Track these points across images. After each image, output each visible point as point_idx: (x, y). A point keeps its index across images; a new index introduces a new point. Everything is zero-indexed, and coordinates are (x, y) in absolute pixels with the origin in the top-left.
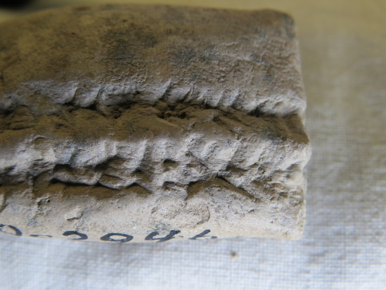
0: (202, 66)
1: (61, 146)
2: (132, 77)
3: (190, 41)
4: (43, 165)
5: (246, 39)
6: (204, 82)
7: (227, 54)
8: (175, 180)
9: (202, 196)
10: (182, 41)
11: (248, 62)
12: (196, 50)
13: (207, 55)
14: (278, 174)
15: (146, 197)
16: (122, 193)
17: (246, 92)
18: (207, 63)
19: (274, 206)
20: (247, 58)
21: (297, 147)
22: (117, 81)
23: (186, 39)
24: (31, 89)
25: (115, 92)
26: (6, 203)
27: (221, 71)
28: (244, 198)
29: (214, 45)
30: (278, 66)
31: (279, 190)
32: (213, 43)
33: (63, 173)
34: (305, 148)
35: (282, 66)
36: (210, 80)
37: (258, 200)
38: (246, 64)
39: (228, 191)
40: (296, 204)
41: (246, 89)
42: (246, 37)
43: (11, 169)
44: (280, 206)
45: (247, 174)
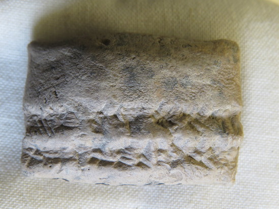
0: (181, 89)
1: (97, 139)
2: (139, 99)
3: (174, 73)
4: (85, 148)
5: (209, 69)
6: (182, 101)
7: (196, 81)
8: (164, 160)
9: (179, 169)
10: (170, 73)
11: (210, 85)
12: (178, 79)
13: (185, 82)
14: (223, 153)
15: (146, 170)
16: (133, 168)
17: (206, 105)
18: (185, 88)
19: (219, 171)
20: (209, 83)
21: (235, 138)
22: (130, 101)
23: (172, 72)
24: (76, 102)
25: (129, 107)
26: (62, 168)
27: (193, 93)
28: (203, 168)
29: (189, 75)
30: (227, 86)
31: (223, 162)
32: (188, 74)
33: (97, 154)
34: (240, 139)
35: (230, 86)
36: (186, 99)
37: (210, 169)
38: (208, 86)
39: (193, 166)
40: (232, 169)
41: (207, 103)
42: (209, 68)
43: (64, 149)
44: (223, 171)
45: (205, 155)
